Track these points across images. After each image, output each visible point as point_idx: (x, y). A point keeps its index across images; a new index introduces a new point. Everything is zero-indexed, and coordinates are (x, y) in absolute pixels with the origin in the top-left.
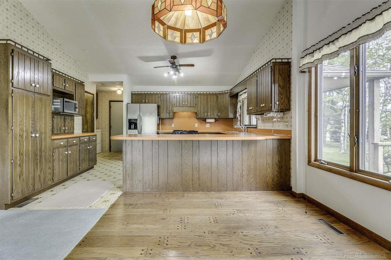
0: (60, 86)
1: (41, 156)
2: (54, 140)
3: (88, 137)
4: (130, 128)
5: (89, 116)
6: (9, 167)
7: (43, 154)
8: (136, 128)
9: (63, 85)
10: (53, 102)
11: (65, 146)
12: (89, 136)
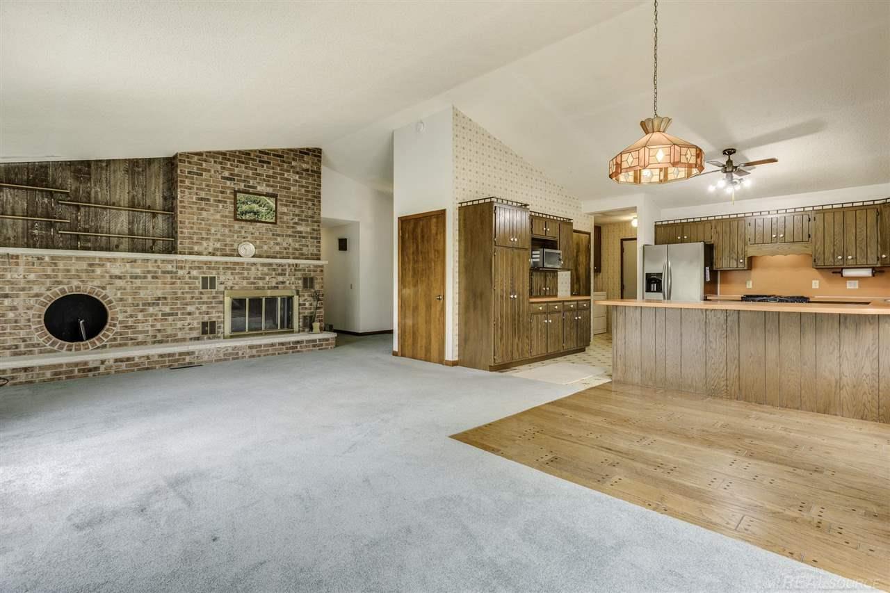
0: (540, 233)
1: (519, 321)
2: (532, 303)
3: (576, 303)
4: (648, 290)
5: (582, 270)
6: (493, 329)
7: (521, 319)
8: (659, 290)
9: (543, 229)
10: (532, 254)
11: (545, 313)
12: (577, 301)
